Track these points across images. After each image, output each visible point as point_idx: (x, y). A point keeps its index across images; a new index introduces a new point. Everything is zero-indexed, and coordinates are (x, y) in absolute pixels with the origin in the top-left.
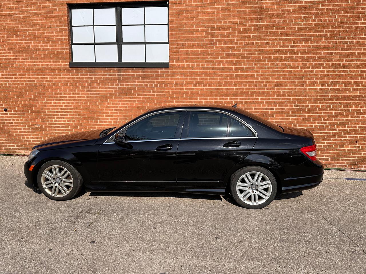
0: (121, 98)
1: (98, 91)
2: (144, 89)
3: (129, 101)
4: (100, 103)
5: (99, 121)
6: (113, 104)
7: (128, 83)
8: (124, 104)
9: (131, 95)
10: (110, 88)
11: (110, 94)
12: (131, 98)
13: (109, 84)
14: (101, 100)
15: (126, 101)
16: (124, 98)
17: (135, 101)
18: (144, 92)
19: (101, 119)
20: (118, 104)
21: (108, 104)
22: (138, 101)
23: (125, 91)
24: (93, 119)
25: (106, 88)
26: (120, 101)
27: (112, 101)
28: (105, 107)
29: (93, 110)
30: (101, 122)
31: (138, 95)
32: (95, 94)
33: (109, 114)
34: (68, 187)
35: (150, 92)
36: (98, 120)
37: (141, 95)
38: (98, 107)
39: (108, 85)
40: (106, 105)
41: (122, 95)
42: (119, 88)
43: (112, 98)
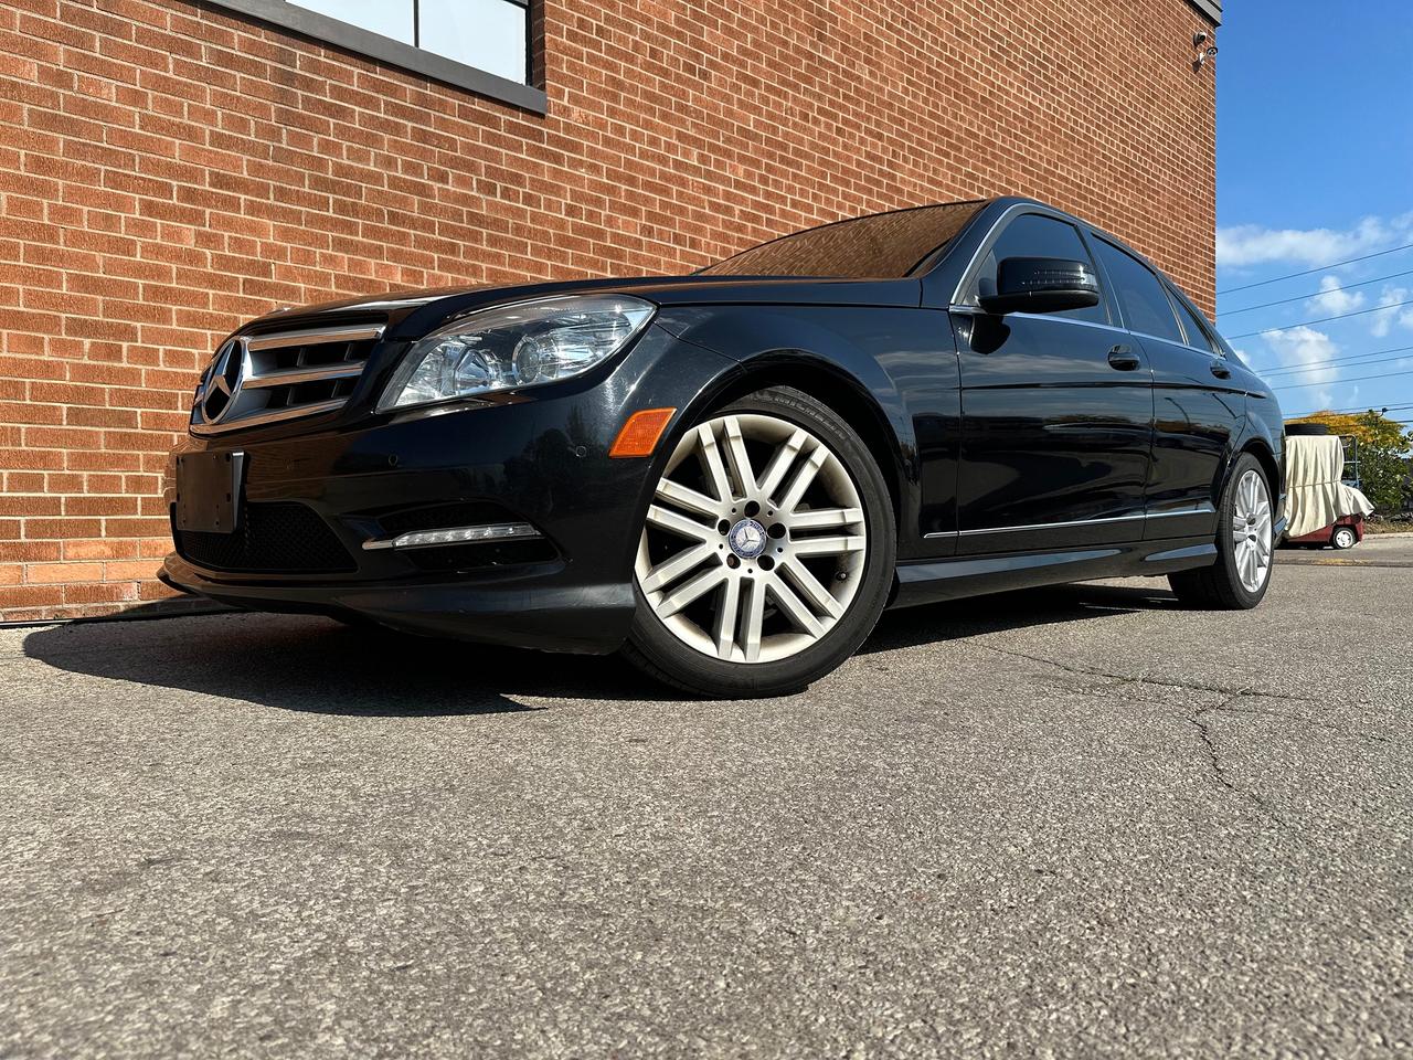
0: (296, 217)
1: (125, 138)
2: (422, 190)
3: (341, 245)
4: (144, 228)
5: (132, 350)
6: (238, 244)
7: (336, 136)
8: (307, 258)
9: (355, 210)
10: (218, 139)
11: (219, 181)
12: (350, 228)
13: (215, 113)
14: (149, 208)
15: (322, 241)
16: (313, 220)
17: (376, 252)
18: (425, 208)
19: (149, 335)
20: (269, 250)
21: (206, 239)
22: (396, 256)
23: (318, 183)
24: (78, 328)
25: (191, 134)
26: (285, 234)
27: (229, 224)
28: (177, 256)
29: (86, 267)
30: (149, 356)
31: (394, 218)
32: (107, 155)
33: (205, 305)
34: (829, 570)
35: (457, 215)
36: (125, 345)
37: (413, 224)
38: (128, 247)
39: (209, 116)
40: (190, 243)
41: (301, 198)
42: (280, 155)
43: (233, 204)
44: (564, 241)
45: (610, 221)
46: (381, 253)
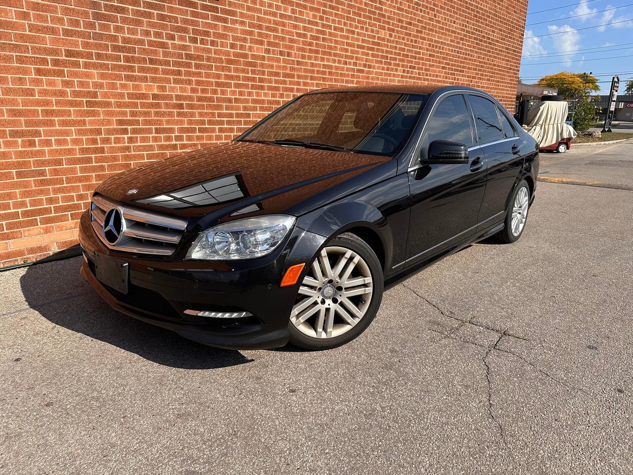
0: (106, 67)
1: (22, 37)
2: (163, 45)
3: (128, 78)
4: (38, 82)
5: (40, 141)
6: (81, 84)
7: (121, 23)
8: (114, 86)
9: (133, 60)
10: (67, 32)
11: (69, 53)
12: (131, 69)
13: (63, 19)
14: (39, 72)
15: (119, 77)
16: (115, 67)
17: (145, 79)
18: (166, 54)
19: (47, 133)
20: (96, 85)
21: (67, 84)
22: (154, 80)
23: (115, 48)
24: (14, 134)
25: (53, 31)
26: (102, 76)
27: (75, 74)
28: (54, 93)
29: (14, 105)
30: (48, 143)
31: (152, 61)
32: (15, 48)
33: (70, 115)
34: (358, 301)
35: (180, 56)
36: (37, 139)
37: (160, 63)
38: (31, 93)
39: (60, 21)
40: (60, 87)
41: (108, 57)
42: (98, 36)
43: (77, 64)
44: (229, 61)
45: (250, 49)
46: (147, 80)
